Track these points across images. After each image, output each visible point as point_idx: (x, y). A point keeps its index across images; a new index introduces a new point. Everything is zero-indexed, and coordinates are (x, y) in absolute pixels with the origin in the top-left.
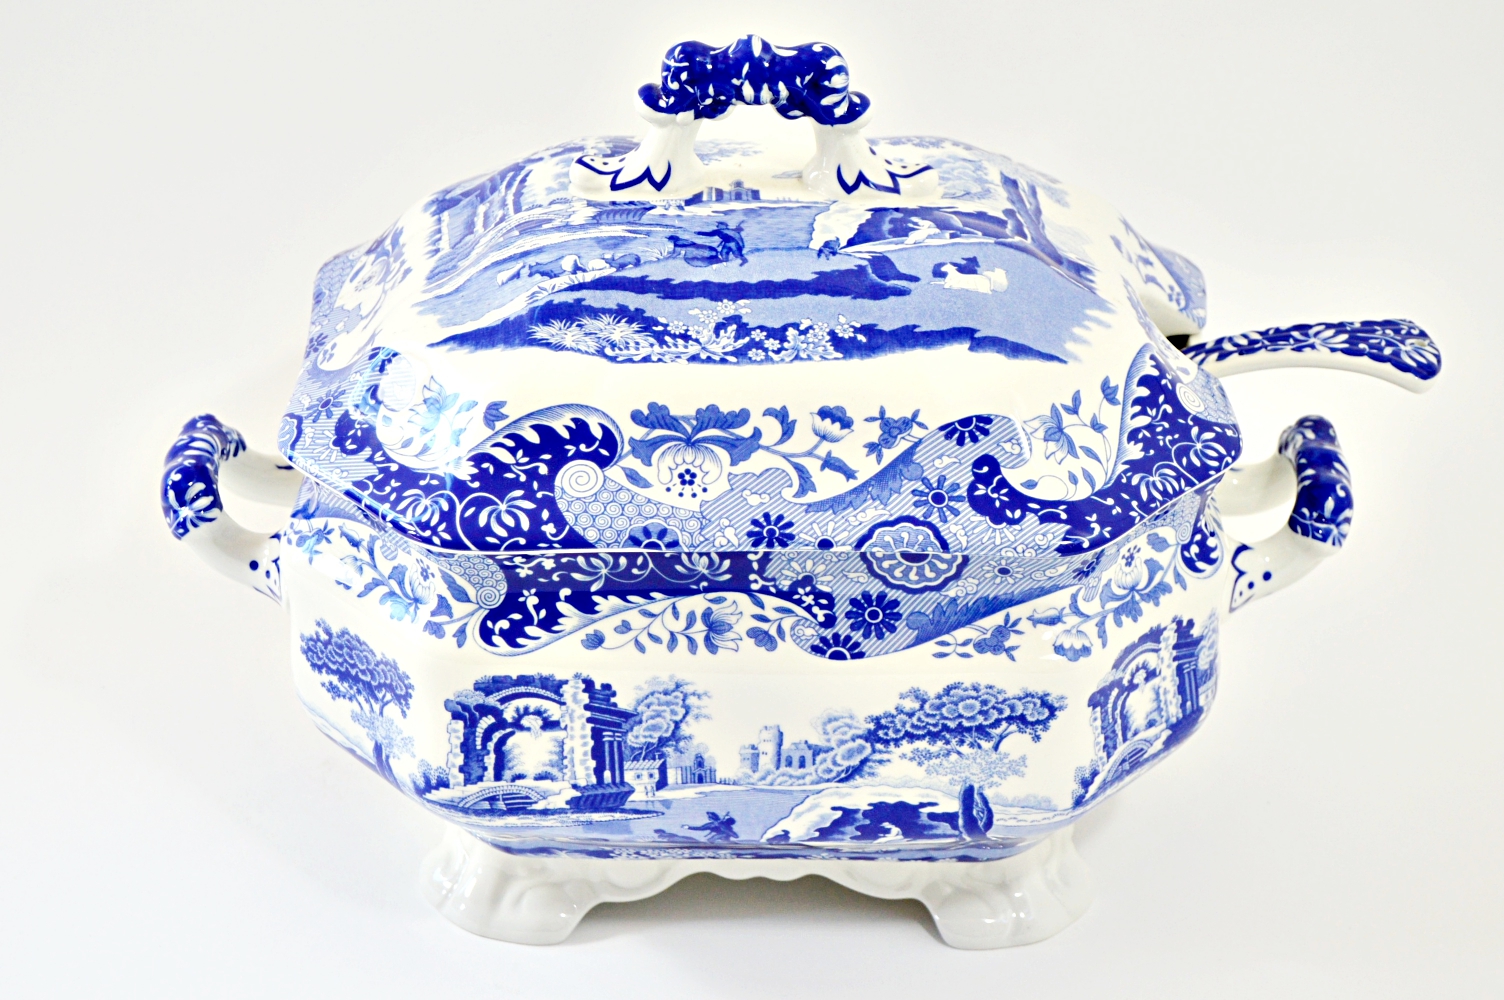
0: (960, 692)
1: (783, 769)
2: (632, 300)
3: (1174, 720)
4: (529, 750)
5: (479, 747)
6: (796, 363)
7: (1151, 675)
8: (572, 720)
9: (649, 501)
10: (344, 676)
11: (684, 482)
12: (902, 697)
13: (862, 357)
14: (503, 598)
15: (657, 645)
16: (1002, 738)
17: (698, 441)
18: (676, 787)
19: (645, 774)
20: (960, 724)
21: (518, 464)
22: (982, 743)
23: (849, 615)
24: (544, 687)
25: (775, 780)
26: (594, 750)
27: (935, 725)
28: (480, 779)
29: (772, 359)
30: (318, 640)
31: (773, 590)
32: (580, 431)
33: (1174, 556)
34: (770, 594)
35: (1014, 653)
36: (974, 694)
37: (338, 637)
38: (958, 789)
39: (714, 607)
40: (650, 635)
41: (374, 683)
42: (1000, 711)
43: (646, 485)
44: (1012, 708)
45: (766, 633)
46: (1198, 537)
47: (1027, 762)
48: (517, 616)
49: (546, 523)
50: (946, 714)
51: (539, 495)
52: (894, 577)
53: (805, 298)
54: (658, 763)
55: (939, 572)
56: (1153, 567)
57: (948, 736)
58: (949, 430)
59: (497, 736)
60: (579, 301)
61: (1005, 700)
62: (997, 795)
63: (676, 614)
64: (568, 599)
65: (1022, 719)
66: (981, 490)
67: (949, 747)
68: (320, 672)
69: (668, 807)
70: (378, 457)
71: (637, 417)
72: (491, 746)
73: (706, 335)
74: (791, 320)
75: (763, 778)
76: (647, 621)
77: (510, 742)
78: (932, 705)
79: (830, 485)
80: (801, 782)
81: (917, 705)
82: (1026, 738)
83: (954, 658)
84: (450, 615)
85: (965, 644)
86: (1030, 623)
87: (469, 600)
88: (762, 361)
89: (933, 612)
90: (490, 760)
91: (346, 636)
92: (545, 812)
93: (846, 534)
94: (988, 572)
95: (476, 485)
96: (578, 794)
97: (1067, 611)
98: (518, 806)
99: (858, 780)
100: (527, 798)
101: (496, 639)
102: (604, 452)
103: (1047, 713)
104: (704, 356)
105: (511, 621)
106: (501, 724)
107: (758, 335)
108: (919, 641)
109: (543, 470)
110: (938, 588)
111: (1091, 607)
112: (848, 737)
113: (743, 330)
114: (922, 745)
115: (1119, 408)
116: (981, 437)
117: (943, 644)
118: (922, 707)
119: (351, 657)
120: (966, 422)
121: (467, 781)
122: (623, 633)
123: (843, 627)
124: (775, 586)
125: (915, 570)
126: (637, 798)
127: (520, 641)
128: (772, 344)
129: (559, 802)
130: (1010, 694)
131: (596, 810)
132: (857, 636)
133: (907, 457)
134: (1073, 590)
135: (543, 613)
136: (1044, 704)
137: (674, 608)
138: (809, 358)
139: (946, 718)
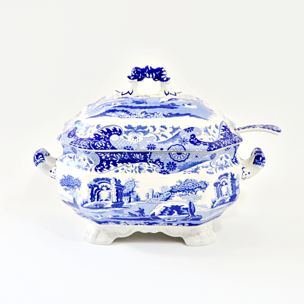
0: (188, 181)
1: (154, 198)
2: (125, 109)
3: (231, 195)
4: (104, 194)
5: (94, 194)
6: (156, 118)
7: (226, 184)
8: (112, 188)
9: (128, 142)
10: (68, 186)
11: (134, 138)
12: (177, 182)
13: (169, 117)
14: (99, 163)
15: (129, 172)
16: (197, 191)
17: (138, 131)
18: (133, 202)
19: (127, 199)
20: (188, 188)
21: (103, 135)
22: (193, 192)
23: (166, 167)
24: (107, 180)
25: (152, 200)
26: (116, 194)
27: (184, 188)
28: (94, 201)
29: (152, 118)
30: (63, 179)
31: (152, 162)
32: (115, 130)
33: (230, 160)
34: (151, 163)
35: (199, 173)
36: (191, 181)
37: (67, 177)
38: (188, 202)
39: (140, 165)
40: (128, 170)
41: (74, 185)
42: (196, 186)
43: (127, 139)
44: (199, 185)
45: (150, 170)
46: (235, 158)
47: (202, 197)
48: (102, 167)
49: (108, 145)
50: (186, 186)
51: (107, 140)
52: (175, 159)
53: (158, 109)
54: (129, 197)
55: (184, 157)
56: (226, 162)
57: (186, 191)
58: (186, 130)
59: (97, 191)
60: (115, 109)
61: (197, 183)
62: (196, 204)
63: (133, 166)
64: (112, 164)
65: (201, 187)
66: (192, 140)
67: (186, 193)
68: (63, 186)
69: (131, 207)
70: (76, 137)
71: (126, 127)
72: (96, 194)
73: (139, 114)
74: (156, 112)
75: (150, 200)
76: (127, 168)
77: (100, 193)
78: (183, 184)
79: (163, 139)
80: (157, 201)
81: (180, 184)
82: (201, 191)
83: (187, 174)
84: (89, 166)
85: (189, 171)
86: (202, 168)
87: (93, 164)
88: (150, 118)
89: (183, 166)
90: (96, 197)
91: (69, 176)
92: (107, 208)
93: (166, 147)
94: (193, 157)
95: (95, 139)
96: (113, 204)
97: (209, 166)
98: (101, 207)
99: (168, 200)
100: (103, 205)
101: (98, 171)
102: (119, 133)
103: (205, 186)
104: (139, 117)
105: (101, 168)
106: (98, 189)
107: (149, 114)
108: (180, 171)
109: (108, 136)
110: (184, 161)
111: (214, 166)
112: (166, 191)
113: (146, 113)
114: (181, 193)
115: (219, 130)
116: (192, 131)
117: (185, 171)
118: (181, 185)
119: (69, 181)
120: (189, 128)
121: (92, 201)
122: (122, 170)
123: (165, 169)
124: (152, 161)
125: (179, 157)
126: (125, 204)
127: (102, 171)
128: (152, 115)
129: (109, 206)
130: (198, 182)
131: (117, 207)
132: (168, 170)
133: (178, 134)
134: (210, 161)
135: (107, 166)
136: (205, 184)
137: (133, 165)
138: (159, 117)
139: (186, 187)
